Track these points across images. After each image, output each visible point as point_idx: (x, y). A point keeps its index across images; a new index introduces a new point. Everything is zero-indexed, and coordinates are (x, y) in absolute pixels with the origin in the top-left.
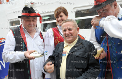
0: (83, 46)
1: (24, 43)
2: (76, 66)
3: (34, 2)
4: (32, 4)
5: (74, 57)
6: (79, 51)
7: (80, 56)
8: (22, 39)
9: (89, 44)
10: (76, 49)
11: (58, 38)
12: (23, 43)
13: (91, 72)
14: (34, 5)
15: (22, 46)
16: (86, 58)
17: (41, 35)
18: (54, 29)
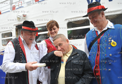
0: (78, 55)
1: (24, 54)
2: (74, 72)
3: (26, 15)
4: (24, 16)
5: (72, 65)
6: (75, 59)
7: (77, 63)
8: (22, 50)
9: (83, 53)
10: (73, 57)
11: (52, 48)
12: (22, 54)
13: (86, 77)
14: (26, 17)
15: (22, 57)
16: (82, 66)
17: (36, 46)
18: (47, 41)
